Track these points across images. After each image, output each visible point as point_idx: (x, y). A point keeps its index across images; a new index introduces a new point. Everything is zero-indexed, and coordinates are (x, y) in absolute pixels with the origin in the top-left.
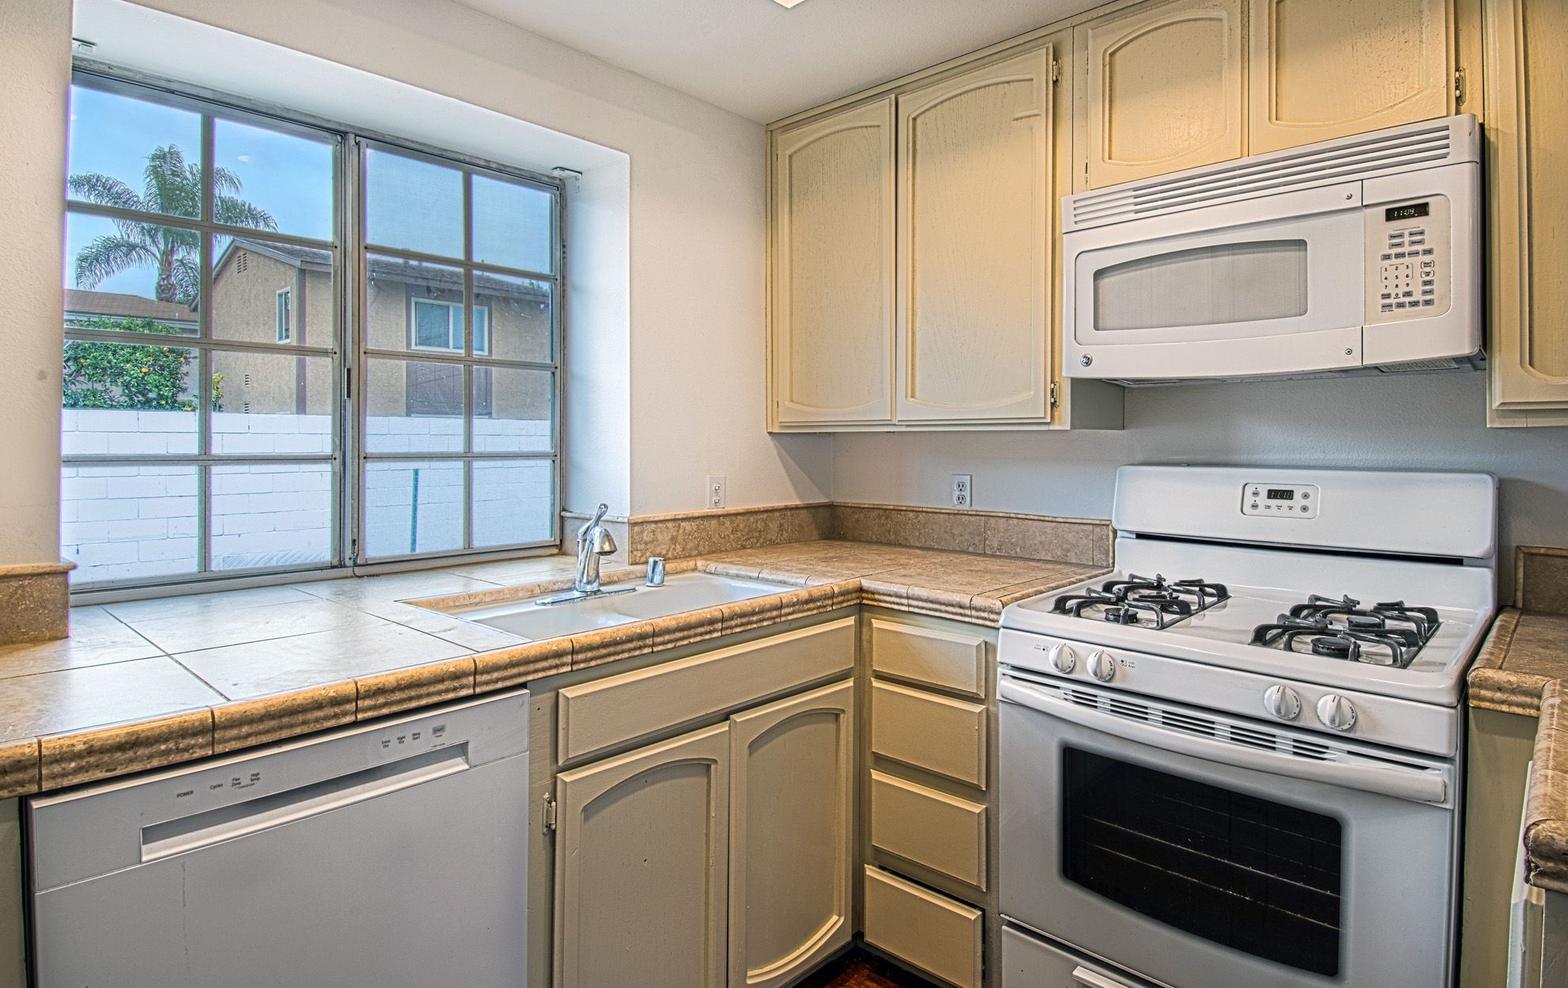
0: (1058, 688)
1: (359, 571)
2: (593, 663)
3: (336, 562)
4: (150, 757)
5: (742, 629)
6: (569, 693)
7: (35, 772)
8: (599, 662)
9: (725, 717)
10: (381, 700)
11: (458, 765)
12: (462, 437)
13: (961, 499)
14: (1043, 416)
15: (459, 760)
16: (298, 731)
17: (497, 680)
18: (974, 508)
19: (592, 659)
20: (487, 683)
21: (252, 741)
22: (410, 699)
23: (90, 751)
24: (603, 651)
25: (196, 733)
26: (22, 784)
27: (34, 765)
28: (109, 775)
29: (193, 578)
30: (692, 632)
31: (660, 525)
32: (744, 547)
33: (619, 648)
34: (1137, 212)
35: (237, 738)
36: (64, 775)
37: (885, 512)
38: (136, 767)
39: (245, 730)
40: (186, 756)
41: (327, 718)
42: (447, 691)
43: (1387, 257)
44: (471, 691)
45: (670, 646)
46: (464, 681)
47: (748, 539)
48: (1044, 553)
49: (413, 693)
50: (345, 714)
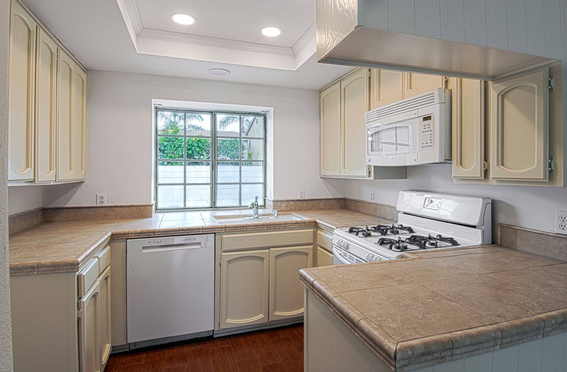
0: (341, 251)
1: (215, 209)
2: (230, 231)
3: (211, 207)
4: (145, 235)
5: (273, 228)
6: (224, 236)
7: (128, 235)
8: (232, 231)
9: (269, 248)
10: (184, 232)
11: (199, 247)
12: (239, 178)
13: (372, 198)
14: (366, 175)
15: (200, 246)
16: (169, 235)
17: (208, 231)
18: (375, 202)
19: (230, 230)
20: (205, 231)
21: (161, 235)
22: (189, 232)
23: (135, 233)
24: (233, 229)
25: (152, 233)
26: (126, 237)
27: (128, 234)
28: (138, 237)
29: (183, 208)
30: (258, 227)
31: (282, 202)
32: (311, 209)
33: (237, 228)
34: (378, 117)
35: (158, 234)
36: (132, 236)
37: (356, 202)
38: (142, 237)
39: (160, 233)
40: (150, 236)
41: (174, 233)
42: (197, 232)
43: (423, 132)
44: (202, 233)
45: (251, 229)
46: (200, 230)
47: (313, 207)
48: (389, 217)
49: (190, 231)
50: (177, 233)
